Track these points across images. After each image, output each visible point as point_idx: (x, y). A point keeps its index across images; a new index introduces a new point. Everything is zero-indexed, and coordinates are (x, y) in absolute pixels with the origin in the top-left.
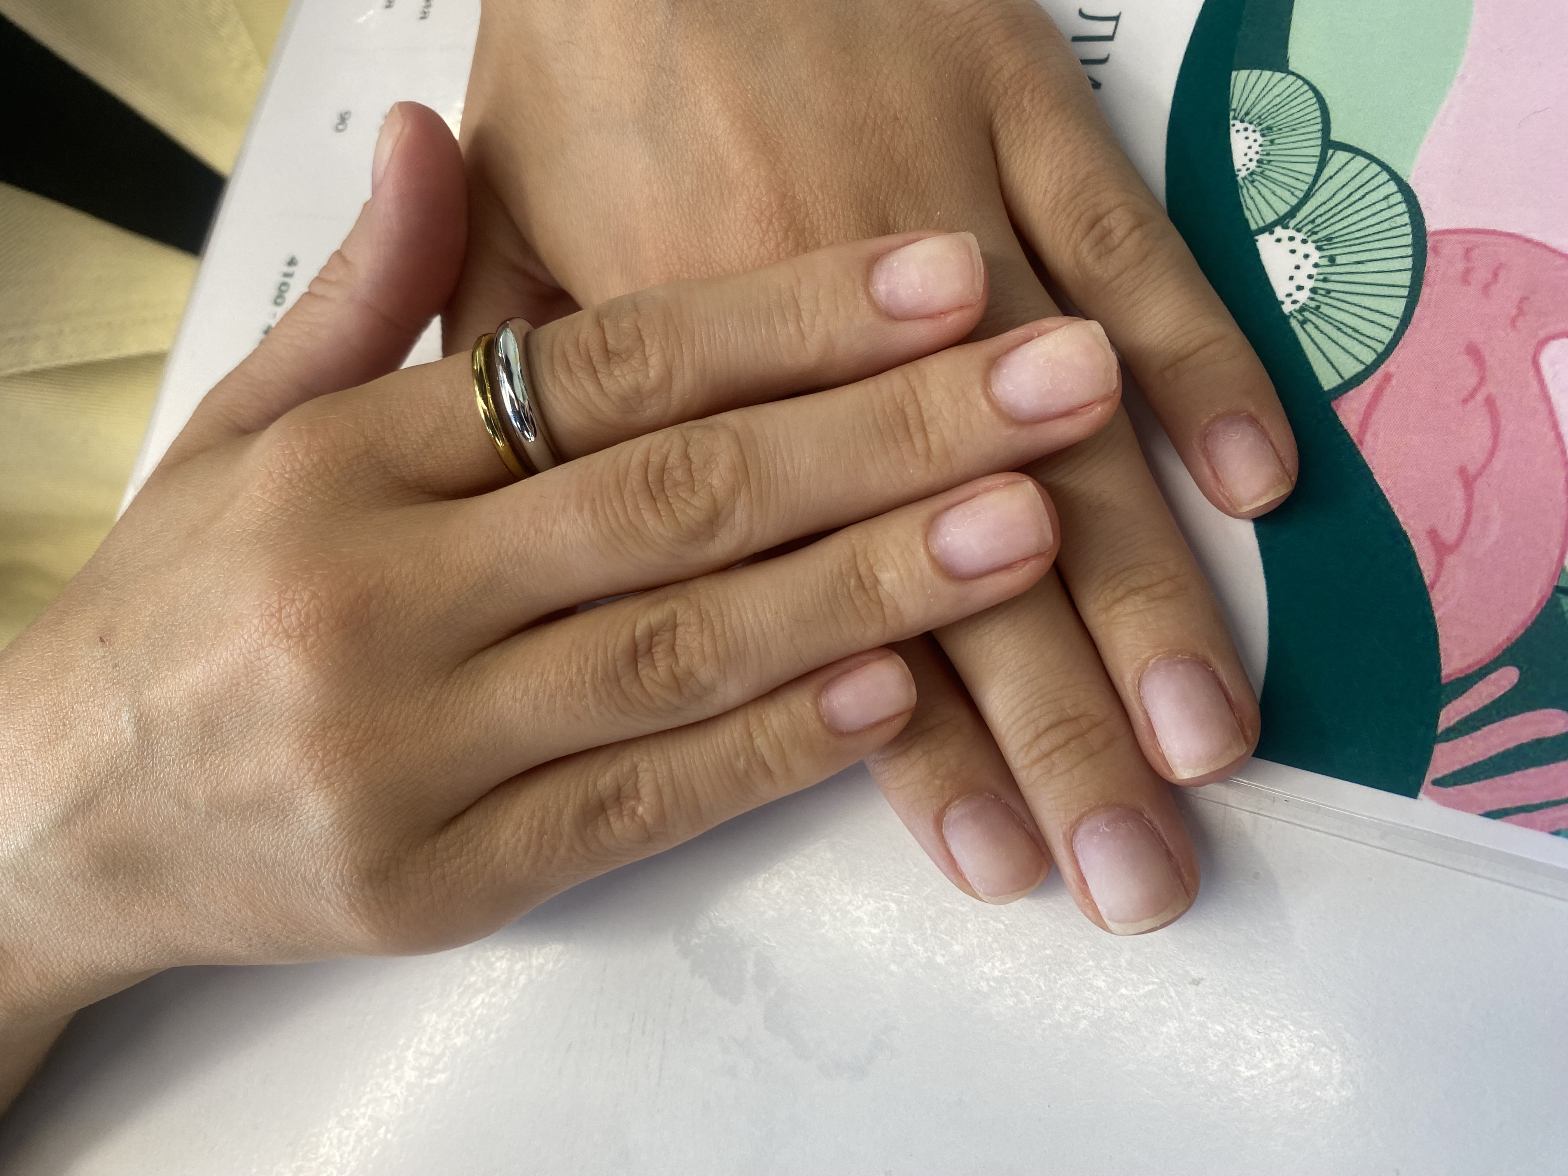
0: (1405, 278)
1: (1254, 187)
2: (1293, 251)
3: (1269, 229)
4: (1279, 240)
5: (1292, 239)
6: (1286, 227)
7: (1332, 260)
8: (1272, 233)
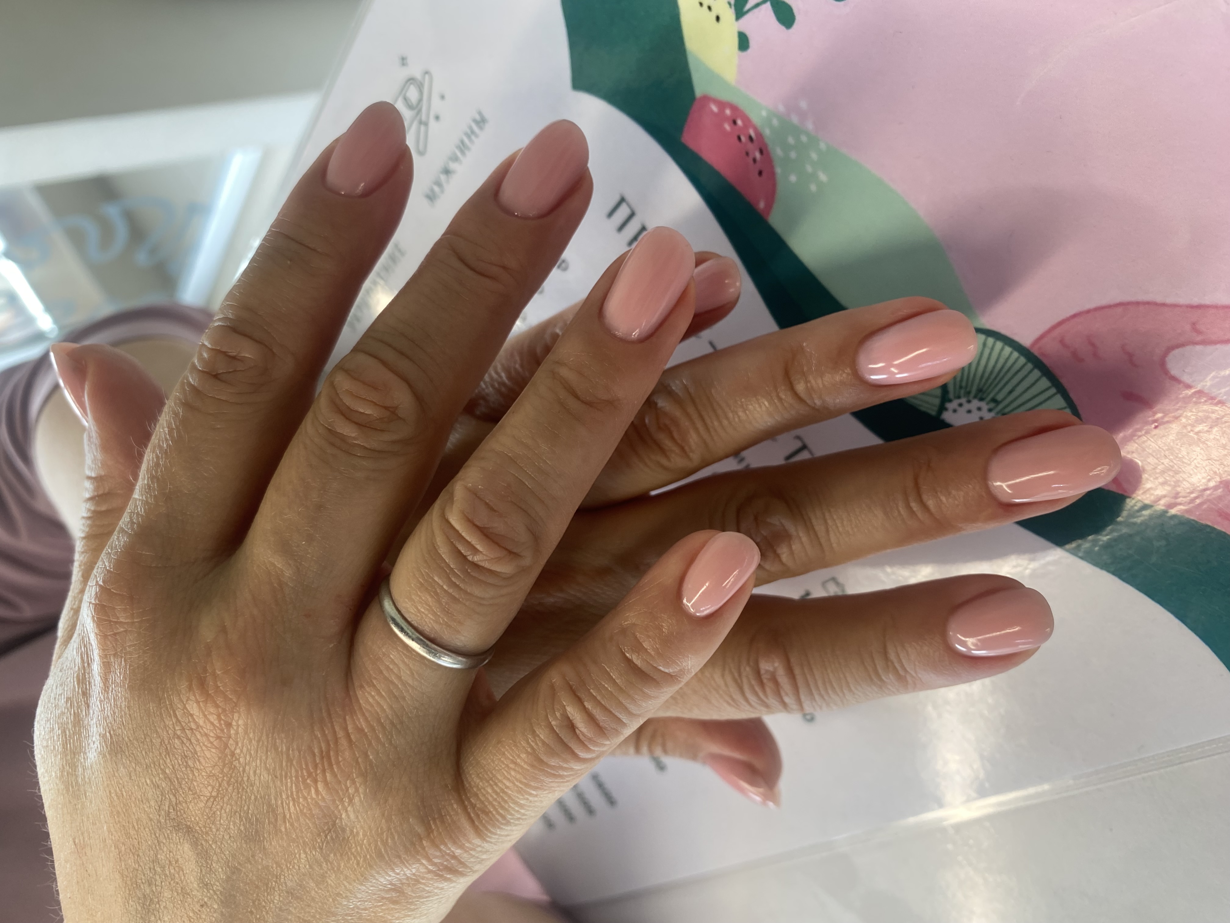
0: (1045, 383)
2: (969, 411)
3: (942, 408)
4: (955, 411)
5: (961, 405)
6: (950, 401)
7: (994, 400)
8: (946, 409)
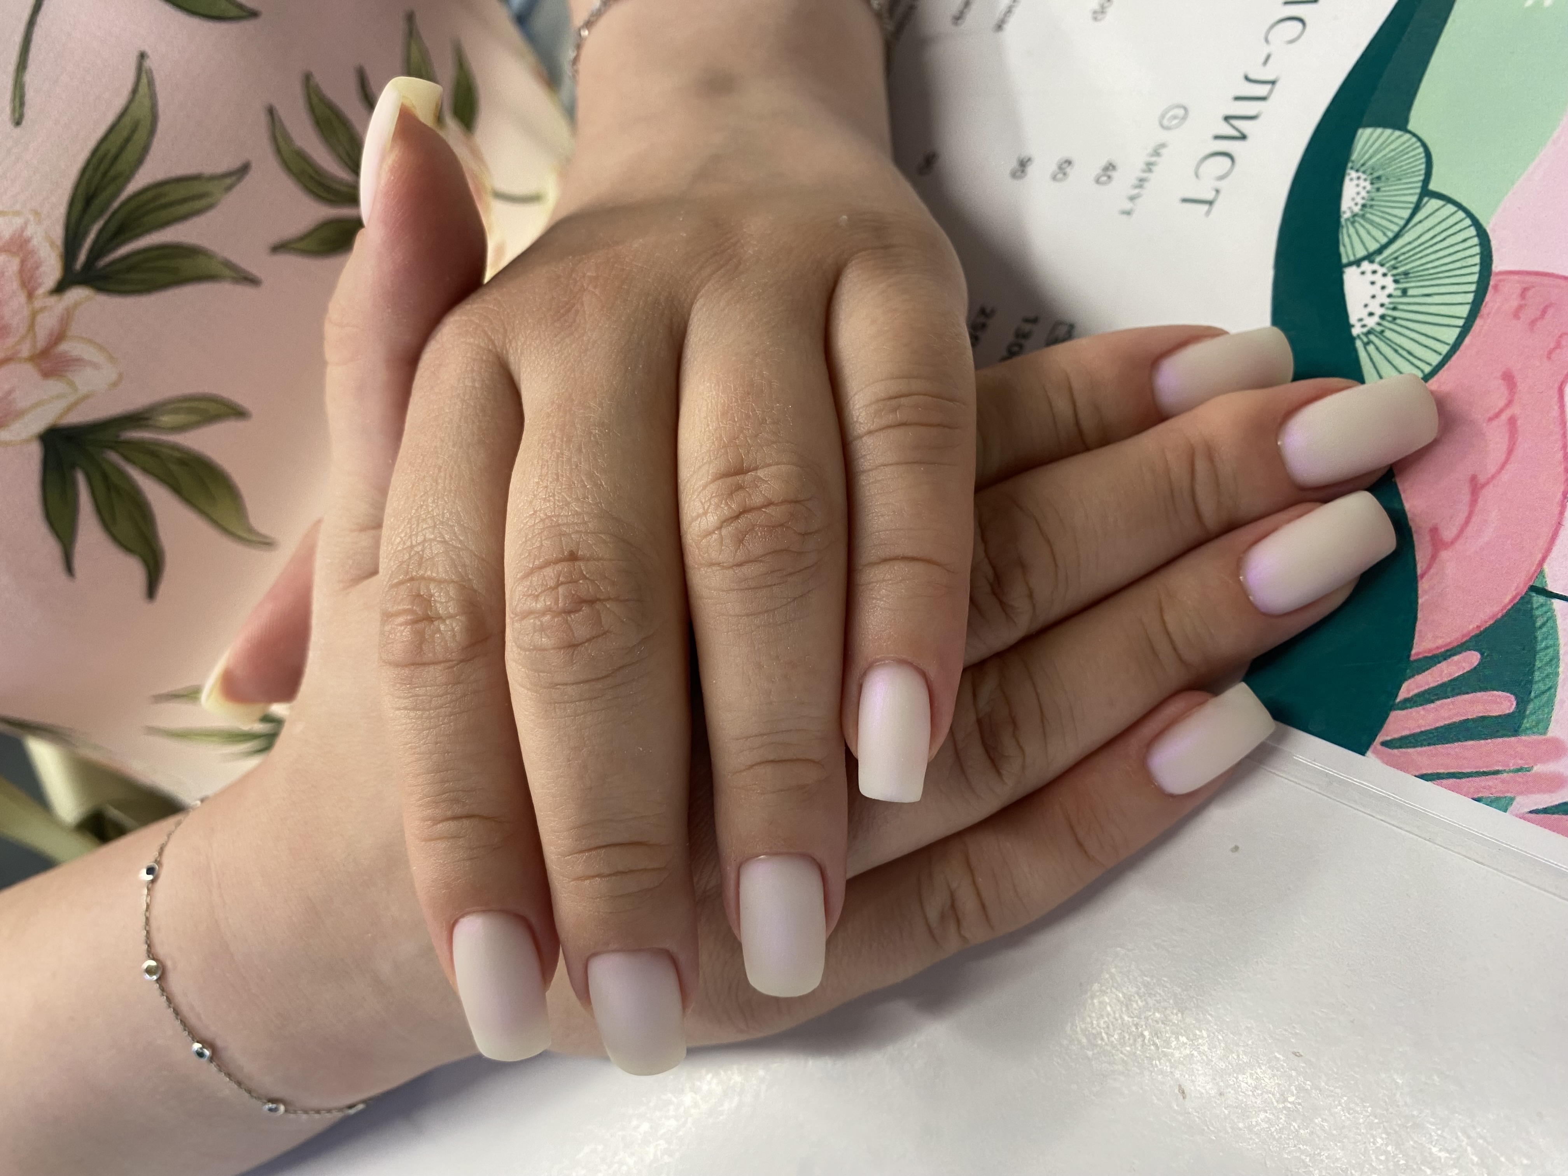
1: (1355, 228)
2: (1373, 283)
3: (1358, 263)
4: (1363, 273)
5: (1374, 272)
6: (1372, 262)
7: (1404, 292)
8: (1359, 266)
